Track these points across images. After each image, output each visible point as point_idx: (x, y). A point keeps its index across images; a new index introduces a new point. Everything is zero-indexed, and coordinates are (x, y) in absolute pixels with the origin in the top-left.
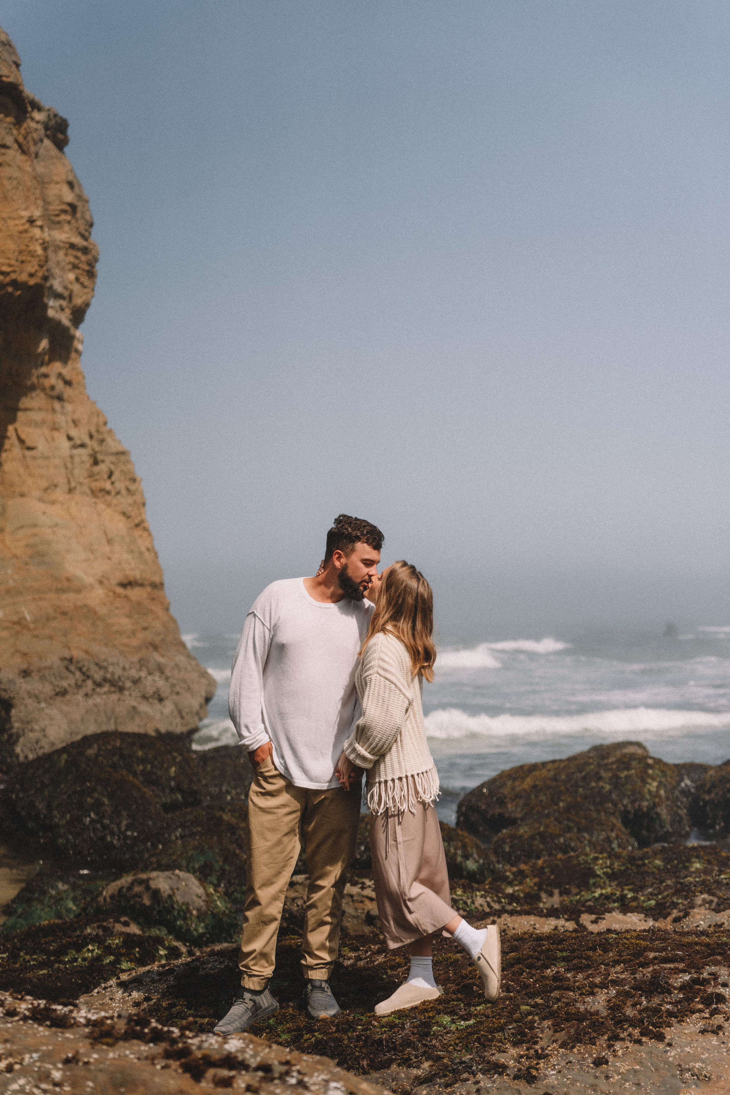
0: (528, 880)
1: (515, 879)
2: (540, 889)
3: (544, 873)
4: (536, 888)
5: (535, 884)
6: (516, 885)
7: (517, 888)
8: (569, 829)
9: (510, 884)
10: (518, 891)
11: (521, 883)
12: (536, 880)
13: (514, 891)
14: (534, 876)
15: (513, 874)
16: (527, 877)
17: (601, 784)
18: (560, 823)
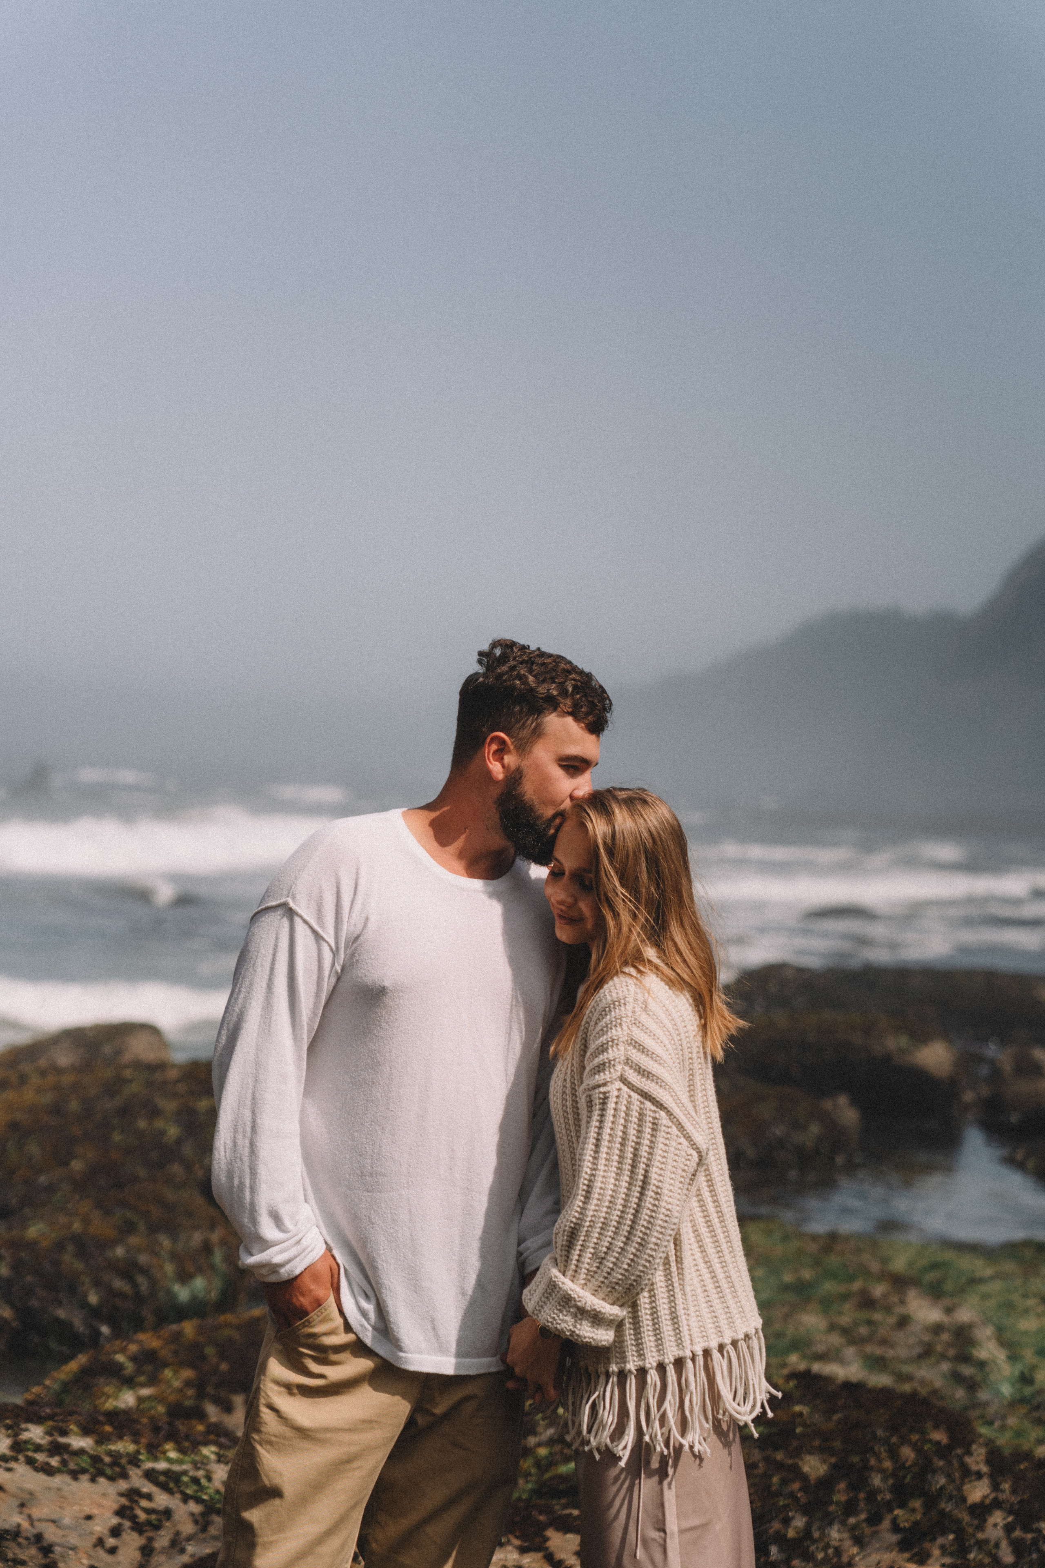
0: (168, 1373)
1: (139, 1371)
2: (201, 1395)
3: (203, 1358)
4: (190, 1392)
5: (188, 1383)
6: (143, 1385)
7: (145, 1392)
8: (129, 1228)
9: (129, 1382)
10: (149, 1398)
11: (153, 1381)
12: (187, 1373)
13: (140, 1400)
14: (182, 1364)
15: (134, 1359)
16: (165, 1365)
17: (160, 1124)
18: (107, 1213)
